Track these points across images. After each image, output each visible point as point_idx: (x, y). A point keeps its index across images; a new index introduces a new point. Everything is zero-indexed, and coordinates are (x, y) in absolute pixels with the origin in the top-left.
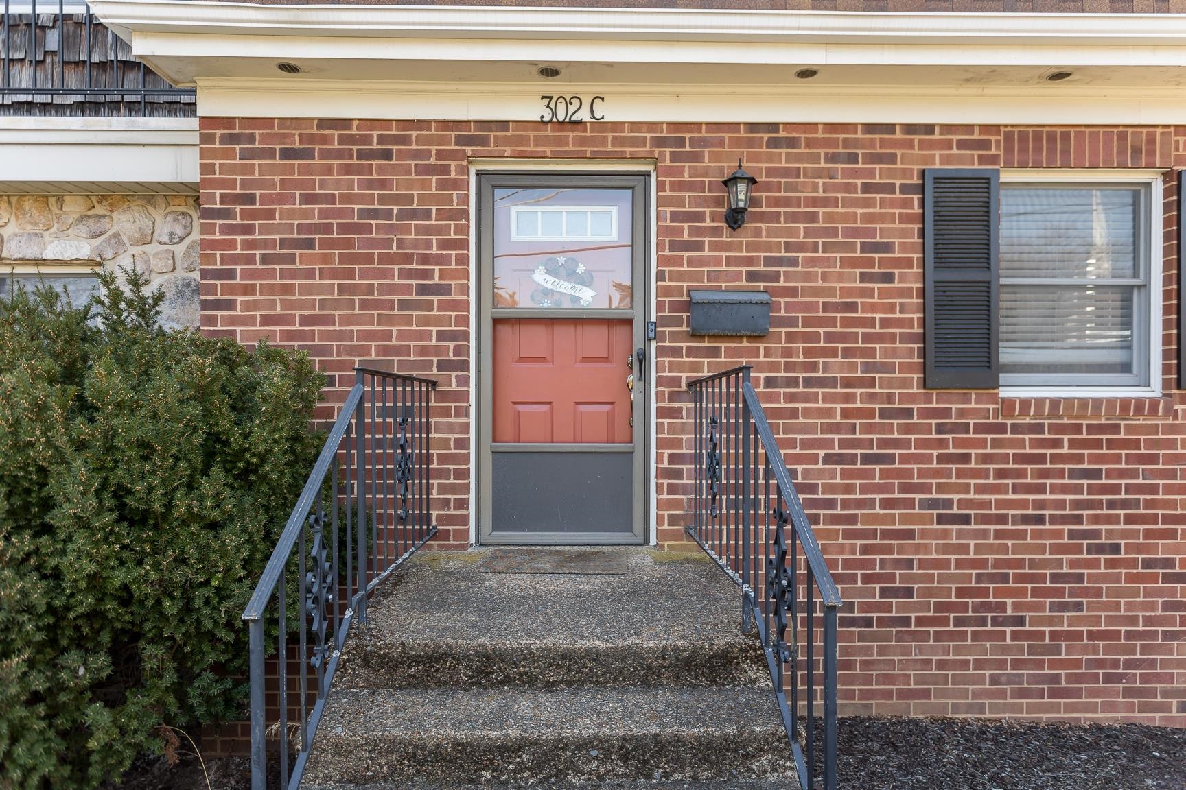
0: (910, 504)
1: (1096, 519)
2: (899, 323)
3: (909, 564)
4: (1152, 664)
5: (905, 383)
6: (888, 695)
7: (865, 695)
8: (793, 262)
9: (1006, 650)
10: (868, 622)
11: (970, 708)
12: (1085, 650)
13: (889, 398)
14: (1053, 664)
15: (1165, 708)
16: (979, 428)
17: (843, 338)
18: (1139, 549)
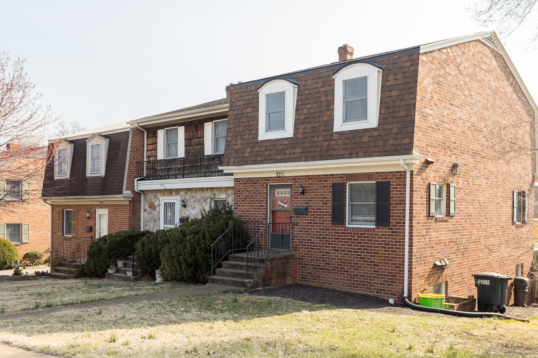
0: (329, 247)
1: (361, 252)
2: (328, 212)
3: (329, 258)
4: (371, 283)
5: (329, 224)
6: (326, 283)
7: (323, 283)
8: (312, 201)
9: (345, 277)
10: (323, 269)
11: (339, 288)
12: (359, 278)
13: (326, 226)
14: (354, 281)
15: (373, 292)
16: (341, 233)
17: (319, 215)
18: (369, 259)
